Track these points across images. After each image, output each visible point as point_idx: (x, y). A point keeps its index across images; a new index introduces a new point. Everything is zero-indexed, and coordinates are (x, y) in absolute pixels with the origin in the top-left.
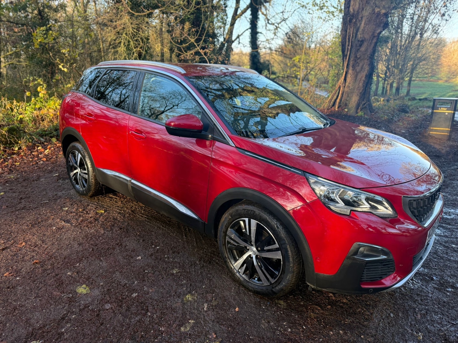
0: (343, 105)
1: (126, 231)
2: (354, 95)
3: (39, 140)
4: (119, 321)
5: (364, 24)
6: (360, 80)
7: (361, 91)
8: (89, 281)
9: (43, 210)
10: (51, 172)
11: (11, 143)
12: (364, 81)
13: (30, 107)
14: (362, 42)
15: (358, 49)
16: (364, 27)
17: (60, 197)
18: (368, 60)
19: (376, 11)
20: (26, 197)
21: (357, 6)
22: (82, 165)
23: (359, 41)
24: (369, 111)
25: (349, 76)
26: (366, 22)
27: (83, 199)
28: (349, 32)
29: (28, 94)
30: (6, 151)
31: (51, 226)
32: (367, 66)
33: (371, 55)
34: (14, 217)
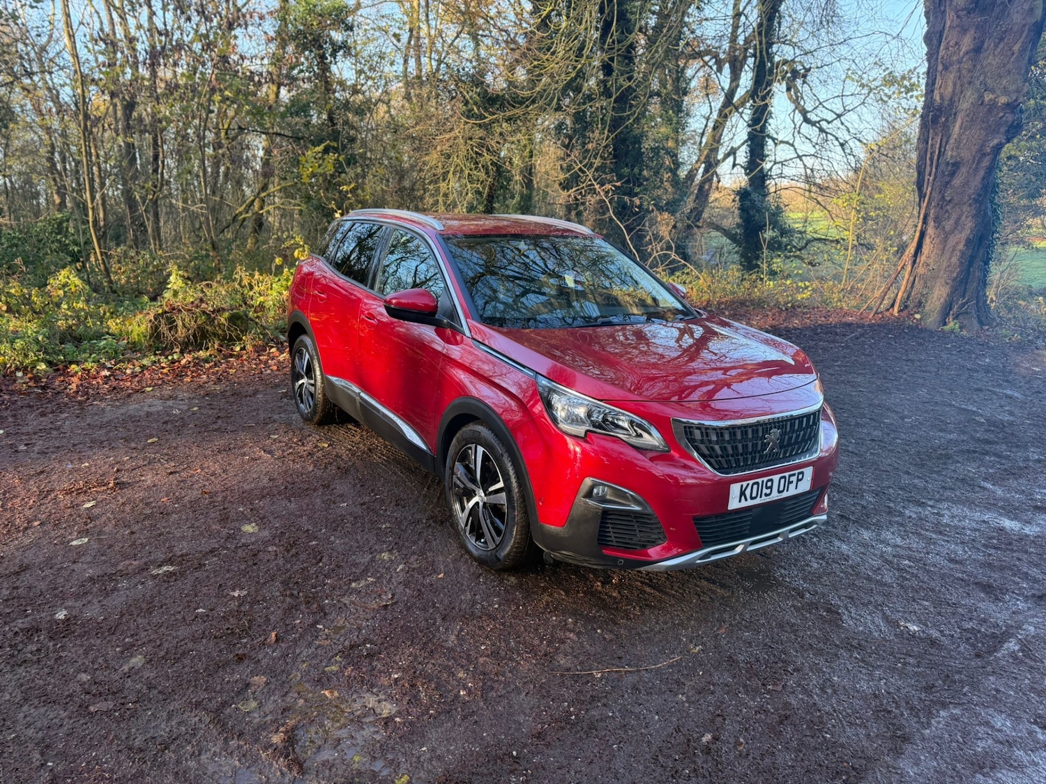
0: (912, 304)
1: (344, 472)
2: (938, 284)
3: (277, 338)
4: (277, 565)
5: (961, 128)
6: (954, 250)
7: (955, 275)
8: (262, 521)
9: (242, 435)
10: (277, 386)
11: (231, 339)
12: (963, 253)
13: (279, 283)
14: (956, 165)
15: (947, 183)
16: (960, 135)
17: (275, 421)
18: (970, 205)
19: (987, 99)
20: (227, 417)
21: (950, 89)
22: (309, 371)
23: (948, 164)
24: (975, 322)
25: (927, 240)
26: (965, 124)
27: (305, 427)
28: (932, 145)
29: (278, 261)
30: (221, 351)
31: (244, 454)
32: (970, 218)
33: (979, 195)
34: (200, 439)
